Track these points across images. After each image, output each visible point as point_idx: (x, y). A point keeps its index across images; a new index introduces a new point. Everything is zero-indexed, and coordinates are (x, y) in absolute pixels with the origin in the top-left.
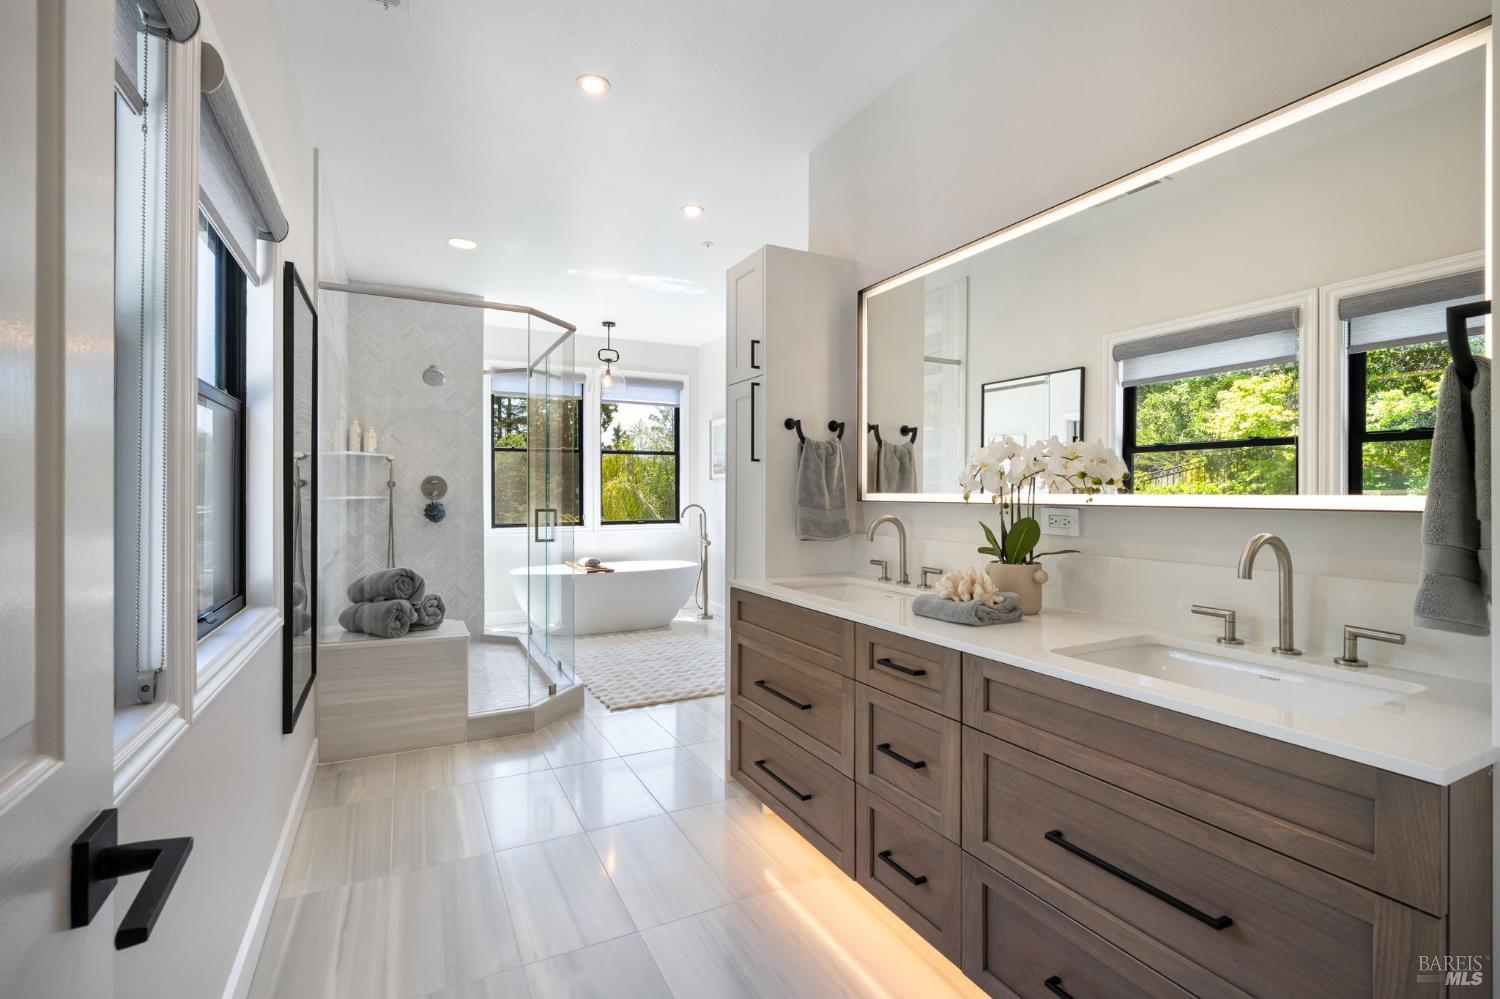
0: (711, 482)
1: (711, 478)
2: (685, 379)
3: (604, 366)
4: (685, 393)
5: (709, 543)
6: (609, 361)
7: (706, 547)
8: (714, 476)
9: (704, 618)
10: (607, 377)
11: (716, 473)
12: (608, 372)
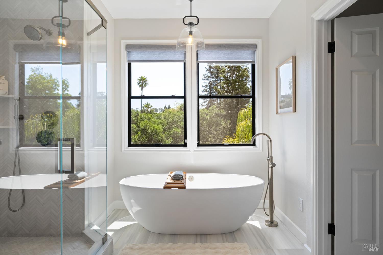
0: (278, 115)
1: (277, 113)
2: (259, 42)
3: (188, 29)
4: (259, 52)
5: (274, 165)
6: (191, 24)
7: (272, 168)
8: (279, 111)
9: (269, 226)
10: (190, 36)
11: (281, 108)
12: (191, 33)
